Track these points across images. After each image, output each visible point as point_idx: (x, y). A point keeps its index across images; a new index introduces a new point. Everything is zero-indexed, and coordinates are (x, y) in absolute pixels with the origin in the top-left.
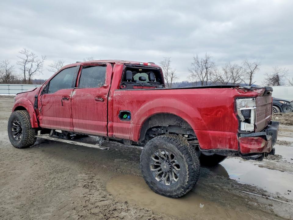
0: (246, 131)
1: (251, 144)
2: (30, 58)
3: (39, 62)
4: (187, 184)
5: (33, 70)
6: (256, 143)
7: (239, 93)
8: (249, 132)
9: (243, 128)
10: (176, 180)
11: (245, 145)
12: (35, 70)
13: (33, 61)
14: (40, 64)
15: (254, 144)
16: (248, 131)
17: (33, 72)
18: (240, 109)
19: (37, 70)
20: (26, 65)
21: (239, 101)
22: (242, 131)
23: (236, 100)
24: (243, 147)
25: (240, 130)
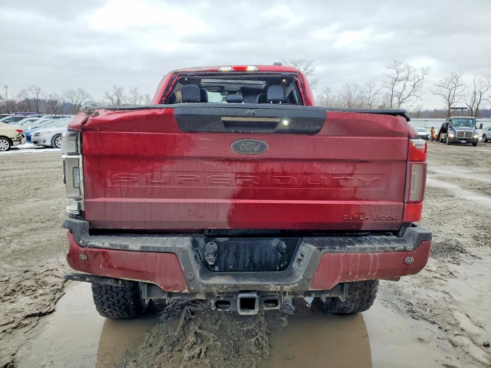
2: (402, 75)
3: (416, 80)
5: (405, 94)
12: (409, 93)
13: (407, 79)
14: (418, 84)
17: (405, 97)
19: (412, 94)
20: (395, 87)
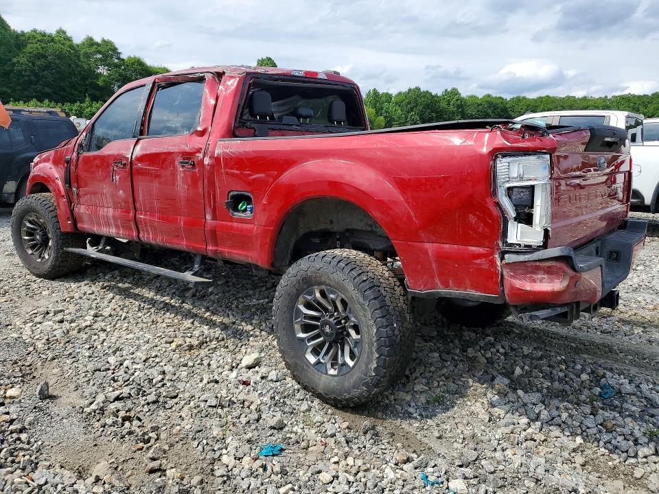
0: (520, 245)
1: (534, 281)
4: (374, 374)
6: (545, 276)
7: (507, 143)
8: (529, 249)
9: (512, 239)
10: (351, 363)
11: (518, 283)
15: (541, 281)
16: (526, 246)
18: (503, 184)
21: (502, 164)
22: (511, 245)
23: (495, 160)
24: (513, 288)
25: (505, 242)
